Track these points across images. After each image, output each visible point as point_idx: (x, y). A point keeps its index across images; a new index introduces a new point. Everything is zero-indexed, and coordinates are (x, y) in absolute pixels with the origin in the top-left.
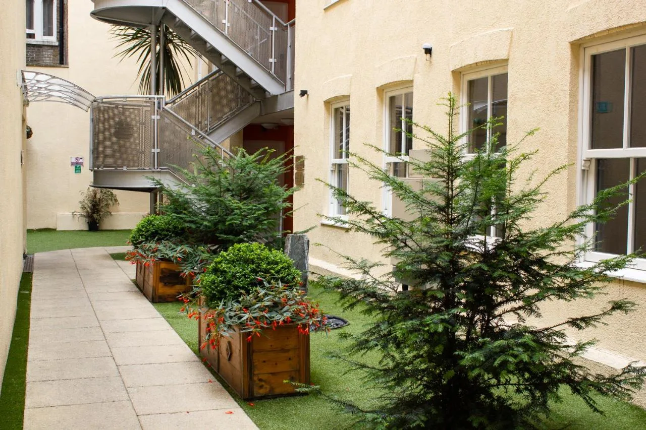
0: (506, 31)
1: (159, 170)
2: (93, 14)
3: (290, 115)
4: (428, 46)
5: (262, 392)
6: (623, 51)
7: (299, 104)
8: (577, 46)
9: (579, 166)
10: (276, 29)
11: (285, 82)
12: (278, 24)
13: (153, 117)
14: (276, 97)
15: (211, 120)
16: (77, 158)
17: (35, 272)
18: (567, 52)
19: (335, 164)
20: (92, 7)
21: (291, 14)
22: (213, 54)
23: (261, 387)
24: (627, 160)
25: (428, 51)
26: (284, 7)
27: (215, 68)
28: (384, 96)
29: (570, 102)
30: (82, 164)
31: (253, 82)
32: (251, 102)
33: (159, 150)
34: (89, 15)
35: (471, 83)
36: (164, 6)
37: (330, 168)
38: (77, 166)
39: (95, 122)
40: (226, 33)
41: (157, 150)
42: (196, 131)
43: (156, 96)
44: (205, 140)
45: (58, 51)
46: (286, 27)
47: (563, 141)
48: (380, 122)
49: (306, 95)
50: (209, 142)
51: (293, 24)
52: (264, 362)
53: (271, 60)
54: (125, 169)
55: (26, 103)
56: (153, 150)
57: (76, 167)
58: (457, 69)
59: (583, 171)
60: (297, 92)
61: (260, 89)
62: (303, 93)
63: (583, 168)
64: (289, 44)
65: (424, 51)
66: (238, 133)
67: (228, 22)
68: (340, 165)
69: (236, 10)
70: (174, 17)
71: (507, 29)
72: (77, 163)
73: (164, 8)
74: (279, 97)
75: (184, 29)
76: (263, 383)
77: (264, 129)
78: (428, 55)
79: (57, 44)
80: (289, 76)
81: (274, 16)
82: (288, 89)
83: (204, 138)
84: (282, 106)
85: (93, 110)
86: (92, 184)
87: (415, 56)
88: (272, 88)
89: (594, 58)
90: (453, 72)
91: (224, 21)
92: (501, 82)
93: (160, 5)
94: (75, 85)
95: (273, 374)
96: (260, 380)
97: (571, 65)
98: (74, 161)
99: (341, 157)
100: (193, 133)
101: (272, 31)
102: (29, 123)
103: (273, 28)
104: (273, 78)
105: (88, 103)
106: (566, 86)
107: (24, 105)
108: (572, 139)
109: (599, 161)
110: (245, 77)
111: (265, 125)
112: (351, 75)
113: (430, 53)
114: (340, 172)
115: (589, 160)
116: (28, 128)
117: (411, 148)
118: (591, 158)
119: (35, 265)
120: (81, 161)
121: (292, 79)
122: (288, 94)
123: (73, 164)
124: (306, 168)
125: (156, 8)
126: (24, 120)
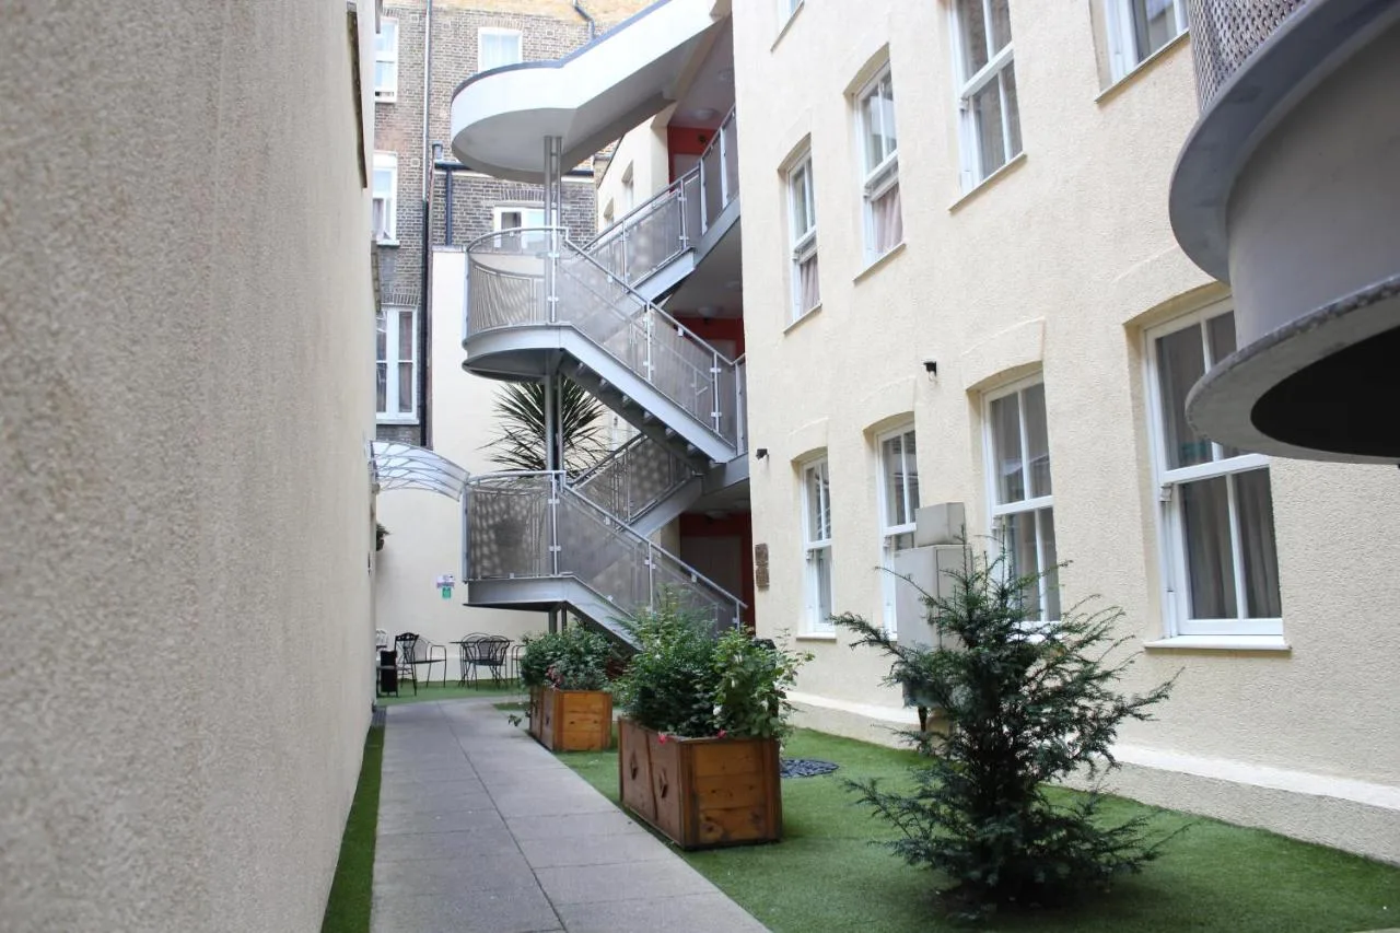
0: (1036, 323)
1: (560, 576)
2: (466, 365)
3: (743, 490)
4: (932, 358)
5: (711, 837)
6: (1197, 327)
7: (755, 467)
8: (1135, 329)
9: (1157, 495)
10: (719, 370)
11: (736, 444)
12: (721, 363)
13: (550, 501)
14: (723, 465)
15: (632, 505)
16: (445, 577)
17: (388, 726)
18: (1121, 337)
19: (813, 551)
20: (464, 355)
21: (740, 348)
22: (633, 411)
23: (711, 829)
24: (1221, 479)
25: (931, 367)
26: (731, 346)
27: (637, 432)
28: (875, 442)
29: (1133, 407)
30: (452, 584)
31: (690, 447)
32: (689, 477)
33: (559, 548)
34: (461, 369)
35: (995, 404)
36: (562, 346)
37: (805, 556)
38: (446, 588)
39: (470, 513)
40: (649, 380)
41: (557, 548)
42: (612, 519)
43: (554, 472)
44: (627, 533)
45: (418, 432)
46: (734, 366)
47: (1129, 463)
48: (872, 478)
49: (765, 457)
50: (633, 537)
51: (743, 362)
52: (714, 792)
53: (714, 414)
54: (512, 577)
55: (376, 489)
56: (551, 549)
57: (444, 590)
58: (974, 386)
59: (1163, 502)
60: (753, 452)
61: (701, 458)
62: (762, 453)
63: (1162, 499)
64: (738, 391)
65: (925, 367)
66: (671, 523)
67: (652, 363)
68: (820, 551)
69: (662, 349)
70: (576, 362)
71: (1036, 320)
72: (446, 584)
73: (562, 350)
74: (728, 466)
75: (592, 378)
76: (712, 824)
77: (709, 520)
78: (932, 373)
79: (417, 422)
80: (740, 434)
81: (716, 353)
82: (740, 452)
83: (626, 529)
84: (732, 479)
85: (467, 497)
86: (466, 601)
87: (914, 377)
88: (718, 453)
89: (1159, 341)
90: (969, 391)
91: (645, 364)
92: (1036, 395)
93: (557, 346)
94: (442, 458)
95: (727, 810)
96: (708, 819)
97: (1129, 354)
98: (441, 580)
99: (820, 537)
100: (608, 521)
101: (713, 374)
102: (379, 519)
103: (715, 370)
104: (719, 439)
105: (459, 486)
106: (1126, 386)
107: (373, 492)
108: (1143, 460)
109: (1186, 488)
110: (679, 441)
111: (711, 514)
112: (827, 418)
113: (935, 370)
114: (820, 561)
115: (1169, 487)
116: (378, 526)
117: (918, 507)
118: (1173, 484)
119: (387, 718)
120: (451, 580)
121: (745, 438)
122: (741, 459)
123: (439, 585)
124: (771, 560)
125: (551, 351)
126: (373, 515)
